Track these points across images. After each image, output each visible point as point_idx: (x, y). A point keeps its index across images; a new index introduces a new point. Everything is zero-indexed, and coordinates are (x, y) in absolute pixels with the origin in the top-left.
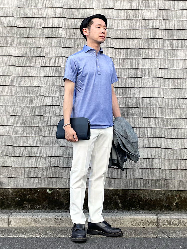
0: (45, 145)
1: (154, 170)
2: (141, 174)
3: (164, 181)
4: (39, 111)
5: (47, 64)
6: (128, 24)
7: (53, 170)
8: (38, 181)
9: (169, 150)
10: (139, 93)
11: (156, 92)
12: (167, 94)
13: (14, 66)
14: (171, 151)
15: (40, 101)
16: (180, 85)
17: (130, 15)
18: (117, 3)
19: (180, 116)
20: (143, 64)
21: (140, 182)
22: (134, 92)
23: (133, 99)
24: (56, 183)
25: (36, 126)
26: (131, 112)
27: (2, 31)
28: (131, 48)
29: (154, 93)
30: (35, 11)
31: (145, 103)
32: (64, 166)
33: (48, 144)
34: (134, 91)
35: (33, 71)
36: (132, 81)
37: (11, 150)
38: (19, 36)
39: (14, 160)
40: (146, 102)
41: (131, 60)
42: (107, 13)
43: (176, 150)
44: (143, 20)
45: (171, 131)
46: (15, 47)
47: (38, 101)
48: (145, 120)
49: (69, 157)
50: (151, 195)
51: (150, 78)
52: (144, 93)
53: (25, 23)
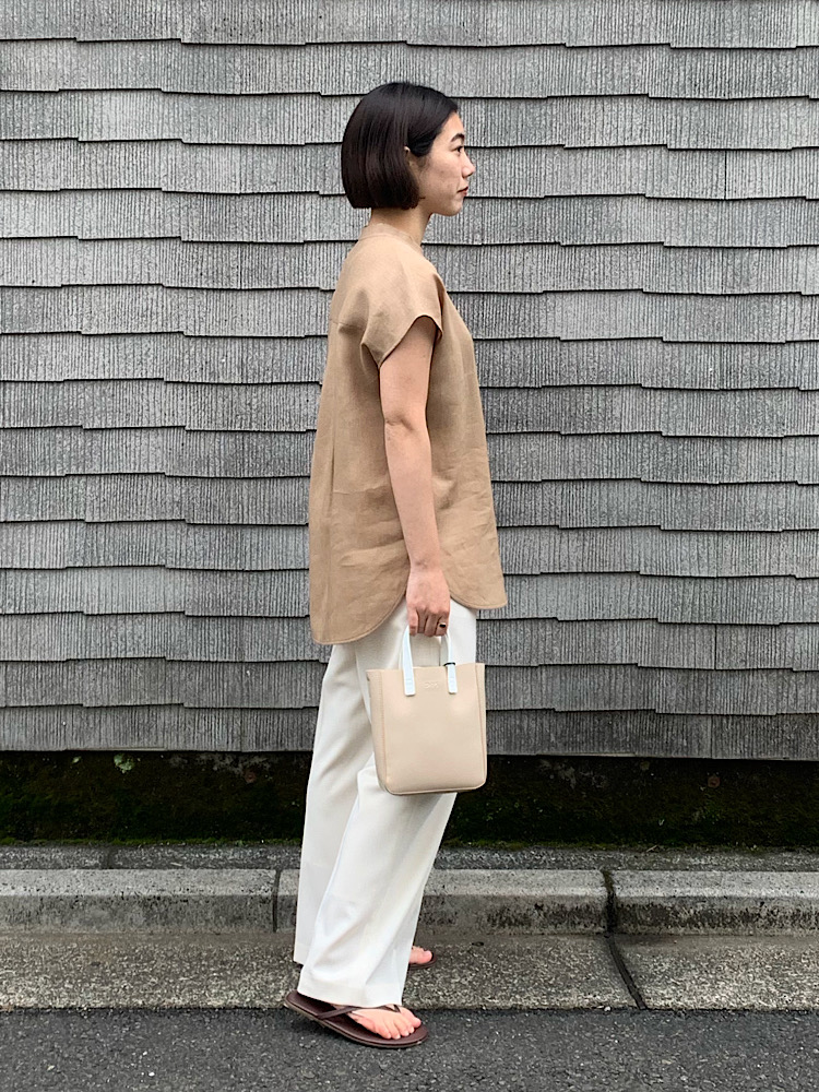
0: (99, 562)
1: (607, 673)
3: (652, 720)
4: (60, 403)
5: (90, 175)
7: (137, 674)
8: (69, 722)
9: (681, 582)
10: (543, 321)
11: (628, 317)
12: (681, 321)
14: (691, 587)
15: (66, 358)
16: (744, 280)
19: (737, 427)
20: (569, 176)
21: (542, 724)
22: (522, 312)
24: (153, 731)
25: (53, 474)
26: (502, 408)
28: (507, 96)
32: (187, 654)
33: (111, 557)
34: (517, 307)
35: (22, 213)
36: (513, 262)
40: (578, 363)
41: (509, 155)
43: (710, 582)
45: (690, 496)
47: (57, 360)
48: (571, 449)
49: (209, 617)
51: (602, 249)
52: (569, 318)
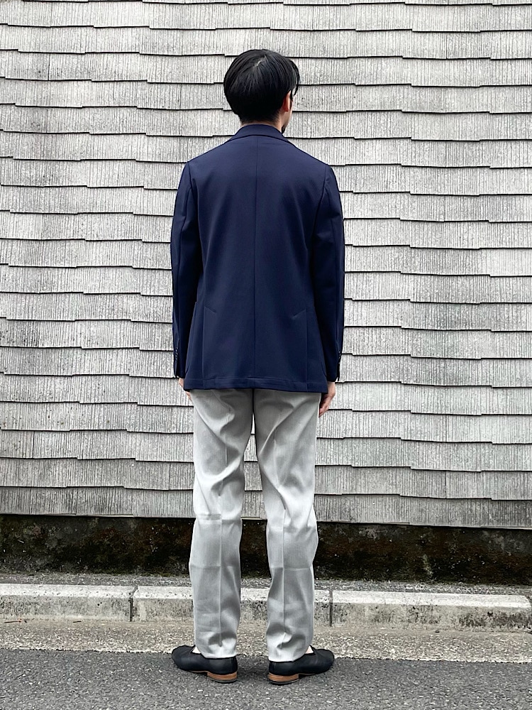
2: (487, 487)
6: (452, 73)
13: (140, 189)
17: (457, 47)
18: (420, 15)
23: (465, 281)
27: (106, 92)
29: (524, 263)
30: (197, 38)
31: (496, 291)
37: (133, 416)
38: (152, 107)
39: (143, 441)
42: (391, 41)
44: (491, 62)
46: (143, 136)
50: (512, 543)
53: (170, 70)
